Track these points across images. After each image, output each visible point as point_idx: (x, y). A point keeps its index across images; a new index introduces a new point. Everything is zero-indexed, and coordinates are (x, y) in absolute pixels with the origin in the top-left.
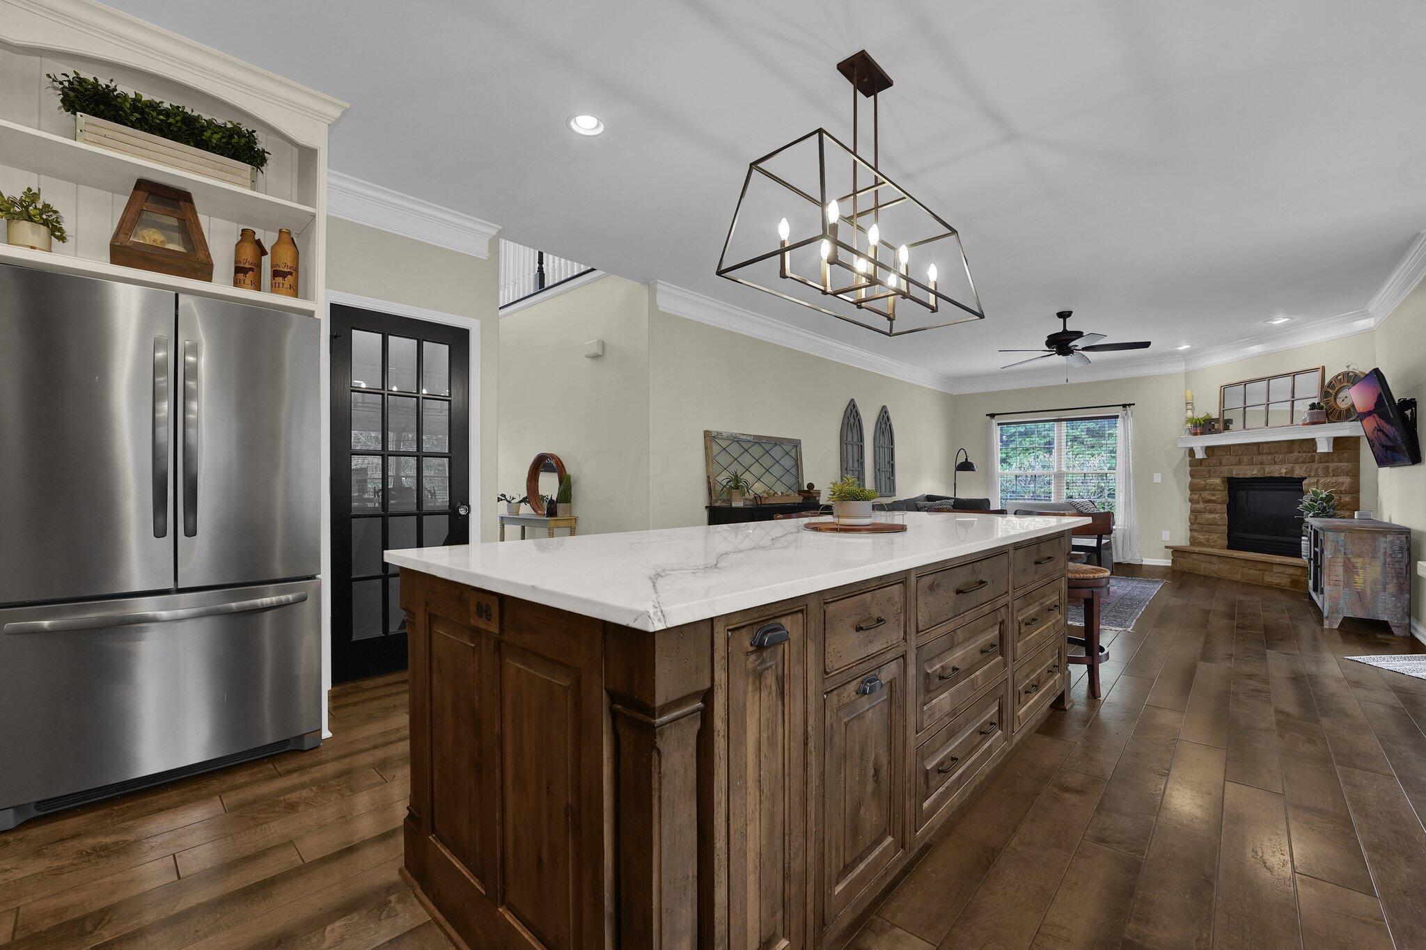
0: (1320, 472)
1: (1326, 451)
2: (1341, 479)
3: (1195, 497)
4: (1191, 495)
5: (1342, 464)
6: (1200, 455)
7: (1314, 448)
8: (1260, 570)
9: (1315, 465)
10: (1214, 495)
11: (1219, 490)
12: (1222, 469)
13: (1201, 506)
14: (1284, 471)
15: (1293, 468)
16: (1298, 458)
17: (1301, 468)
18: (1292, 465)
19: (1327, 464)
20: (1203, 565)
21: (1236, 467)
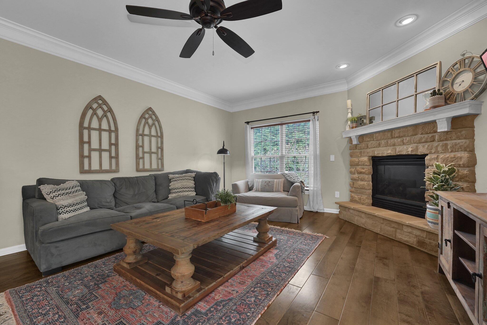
0: (439, 149)
1: (446, 130)
2: (459, 154)
3: (353, 170)
4: (351, 168)
5: (460, 141)
6: (355, 142)
7: (435, 129)
8: (393, 227)
9: (435, 144)
10: (363, 169)
11: (366, 165)
12: (368, 150)
13: (356, 176)
14: (410, 149)
15: (417, 147)
16: (421, 138)
17: (423, 146)
18: (416, 145)
19: (445, 142)
20: (356, 218)
21: (377, 149)
